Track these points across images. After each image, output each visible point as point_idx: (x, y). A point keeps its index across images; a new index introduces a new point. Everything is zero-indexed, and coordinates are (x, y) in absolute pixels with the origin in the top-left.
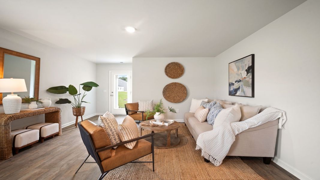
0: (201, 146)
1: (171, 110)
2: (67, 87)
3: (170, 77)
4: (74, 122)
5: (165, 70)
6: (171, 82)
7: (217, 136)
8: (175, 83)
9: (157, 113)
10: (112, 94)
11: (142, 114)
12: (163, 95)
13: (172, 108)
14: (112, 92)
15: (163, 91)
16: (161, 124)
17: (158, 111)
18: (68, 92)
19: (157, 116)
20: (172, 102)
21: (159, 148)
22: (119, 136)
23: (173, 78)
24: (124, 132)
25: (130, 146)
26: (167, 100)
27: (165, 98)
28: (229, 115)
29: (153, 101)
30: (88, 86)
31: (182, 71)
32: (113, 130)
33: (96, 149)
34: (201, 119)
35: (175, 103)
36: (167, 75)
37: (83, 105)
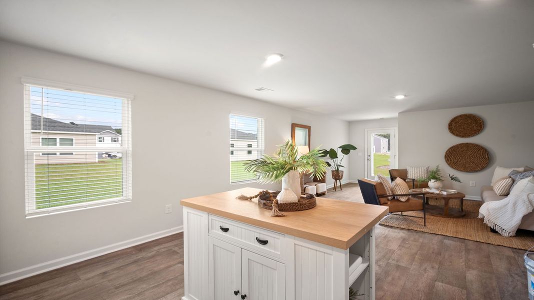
0: (485, 215)
1: (452, 179)
2: (328, 150)
3: (457, 135)
4: (332, 186)
5: (449, 126)
6: (459, 143)
7: (507, 205)
8: (467, 143)
9: (433, 181)
10: (369, 158)
11: (412, 182)
12: (446, 160)
13: (454, 176)
14: (369, 156)
15: (445, 155)
16: (437, 192)
17: (434, 178)
18: (328, 155)
19: (432, 183)
20: (461, 171)
21: (433, 216)
22: (392, 191)
23: (463, 137)
24: (397, 188)
25: (403, 199)
26: (452, 167)
27: (449, 164)
28: (528, 185)
29: (428, 167)
30: (346, 149)
31: (481, 126)
32: (388, 187)
33: (378, 196)
34: (499, 192)
35: (467, 172)
36: (452, 133)
37: (341, 169)
